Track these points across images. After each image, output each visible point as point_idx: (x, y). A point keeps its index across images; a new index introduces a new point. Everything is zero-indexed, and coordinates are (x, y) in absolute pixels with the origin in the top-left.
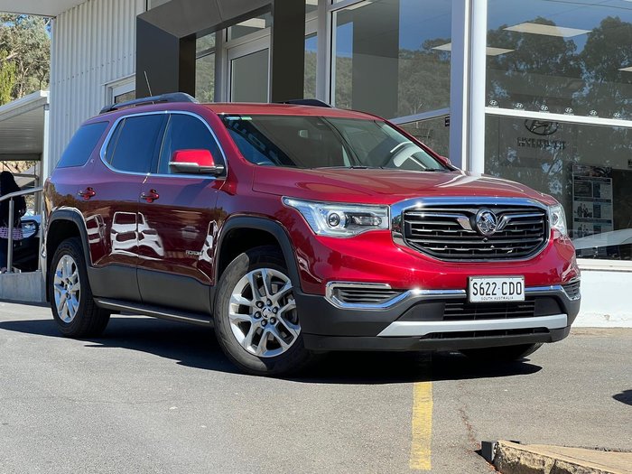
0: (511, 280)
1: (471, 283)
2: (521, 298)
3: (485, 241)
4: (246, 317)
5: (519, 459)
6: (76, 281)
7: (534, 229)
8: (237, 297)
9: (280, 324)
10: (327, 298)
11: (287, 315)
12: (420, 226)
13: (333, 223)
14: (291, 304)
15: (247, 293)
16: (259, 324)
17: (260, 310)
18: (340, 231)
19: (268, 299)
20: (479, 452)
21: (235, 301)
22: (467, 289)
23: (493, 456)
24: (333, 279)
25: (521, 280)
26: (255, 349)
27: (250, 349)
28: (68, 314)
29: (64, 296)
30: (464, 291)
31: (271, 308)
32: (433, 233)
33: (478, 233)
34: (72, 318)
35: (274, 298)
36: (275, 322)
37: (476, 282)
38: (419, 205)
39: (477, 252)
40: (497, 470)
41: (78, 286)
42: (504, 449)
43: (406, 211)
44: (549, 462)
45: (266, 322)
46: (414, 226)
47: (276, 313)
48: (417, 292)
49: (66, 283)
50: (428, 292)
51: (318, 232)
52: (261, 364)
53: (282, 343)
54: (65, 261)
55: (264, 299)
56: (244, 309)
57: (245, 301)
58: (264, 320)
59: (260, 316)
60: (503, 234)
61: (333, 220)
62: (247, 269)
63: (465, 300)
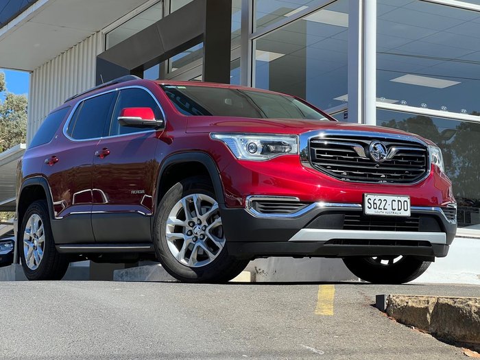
0: (399, 198)
1: (366, 199)
2: (408, 214)
3: (377, 167)
4: (180, 235)
5: (407, 303)
6: (42, 234)
7: (417, 161)
8: (173, 219)
9: (209, 239)
10: (247, 210)
11: (214, 232)
12: (324, 152)
13: (251, 151)
14: (218, 222)
15: (181, 216)
16: (191, 241)
17: (191, 228)
18: (257, 157)
19: (199, 219)
20: (374, 306)
21: (171, 222)
22: (363, 203)
23: (386, 306)
24: (252, 194)
25: (407, 199)
26: (188, 261)
27: (183, 261)
28: (35, 263)
29: (31, 248)
30: (360, 206)
31: (201, 226)
32: (335, 158)
33: (372, 160)
34: (38, 264)
35: (204, 218)
36: (204, 237)
37: (370, 198)
38: (322, 135)
39: (370, 176)
40: (389, 315)
41: (42, 239)
42: (394, 298)
43: (312, 140)
44: (433, 300)
45: (196, 238)
46: (318, 151)
47: (204, 230)
48: (322, 205)
49: (33, 237)
50: (331, 204)
51: (239, 158)
52: (192, 273)
53: (210, 254)
54: (33, 219)
55: (195, 219)
56: (178, 229)
57: (180, 222)
58: (195, 237)
59: (192, 234)
60: (393, 162)
61: (252, 148)
62: (181, 195)
63: (362, 212)
